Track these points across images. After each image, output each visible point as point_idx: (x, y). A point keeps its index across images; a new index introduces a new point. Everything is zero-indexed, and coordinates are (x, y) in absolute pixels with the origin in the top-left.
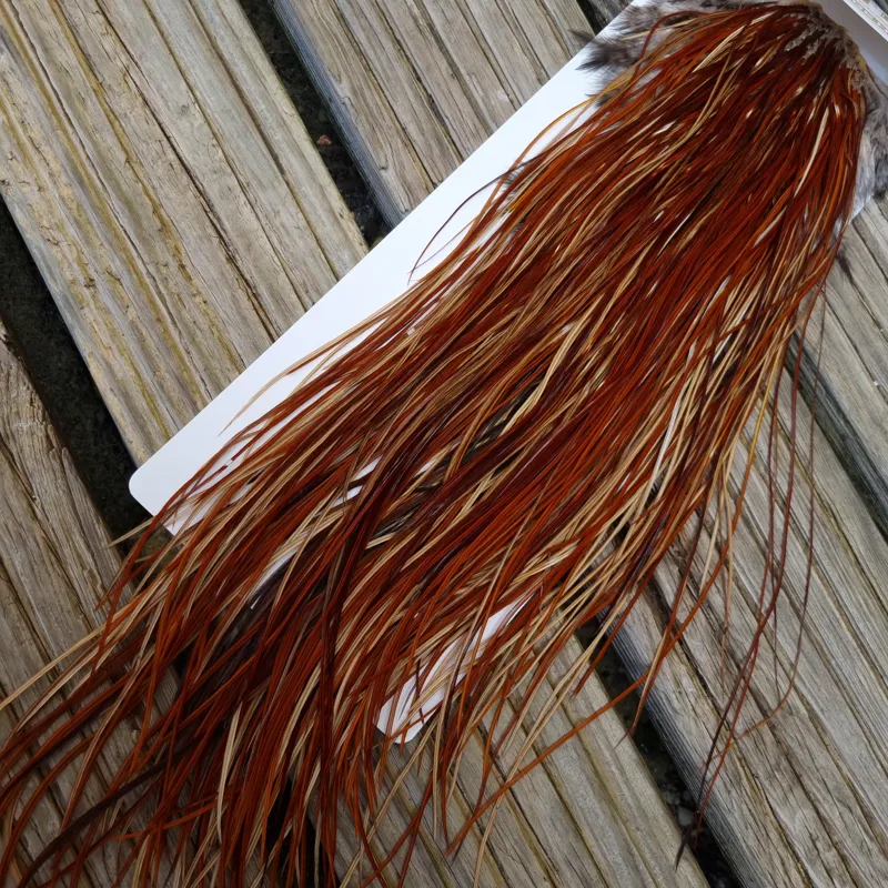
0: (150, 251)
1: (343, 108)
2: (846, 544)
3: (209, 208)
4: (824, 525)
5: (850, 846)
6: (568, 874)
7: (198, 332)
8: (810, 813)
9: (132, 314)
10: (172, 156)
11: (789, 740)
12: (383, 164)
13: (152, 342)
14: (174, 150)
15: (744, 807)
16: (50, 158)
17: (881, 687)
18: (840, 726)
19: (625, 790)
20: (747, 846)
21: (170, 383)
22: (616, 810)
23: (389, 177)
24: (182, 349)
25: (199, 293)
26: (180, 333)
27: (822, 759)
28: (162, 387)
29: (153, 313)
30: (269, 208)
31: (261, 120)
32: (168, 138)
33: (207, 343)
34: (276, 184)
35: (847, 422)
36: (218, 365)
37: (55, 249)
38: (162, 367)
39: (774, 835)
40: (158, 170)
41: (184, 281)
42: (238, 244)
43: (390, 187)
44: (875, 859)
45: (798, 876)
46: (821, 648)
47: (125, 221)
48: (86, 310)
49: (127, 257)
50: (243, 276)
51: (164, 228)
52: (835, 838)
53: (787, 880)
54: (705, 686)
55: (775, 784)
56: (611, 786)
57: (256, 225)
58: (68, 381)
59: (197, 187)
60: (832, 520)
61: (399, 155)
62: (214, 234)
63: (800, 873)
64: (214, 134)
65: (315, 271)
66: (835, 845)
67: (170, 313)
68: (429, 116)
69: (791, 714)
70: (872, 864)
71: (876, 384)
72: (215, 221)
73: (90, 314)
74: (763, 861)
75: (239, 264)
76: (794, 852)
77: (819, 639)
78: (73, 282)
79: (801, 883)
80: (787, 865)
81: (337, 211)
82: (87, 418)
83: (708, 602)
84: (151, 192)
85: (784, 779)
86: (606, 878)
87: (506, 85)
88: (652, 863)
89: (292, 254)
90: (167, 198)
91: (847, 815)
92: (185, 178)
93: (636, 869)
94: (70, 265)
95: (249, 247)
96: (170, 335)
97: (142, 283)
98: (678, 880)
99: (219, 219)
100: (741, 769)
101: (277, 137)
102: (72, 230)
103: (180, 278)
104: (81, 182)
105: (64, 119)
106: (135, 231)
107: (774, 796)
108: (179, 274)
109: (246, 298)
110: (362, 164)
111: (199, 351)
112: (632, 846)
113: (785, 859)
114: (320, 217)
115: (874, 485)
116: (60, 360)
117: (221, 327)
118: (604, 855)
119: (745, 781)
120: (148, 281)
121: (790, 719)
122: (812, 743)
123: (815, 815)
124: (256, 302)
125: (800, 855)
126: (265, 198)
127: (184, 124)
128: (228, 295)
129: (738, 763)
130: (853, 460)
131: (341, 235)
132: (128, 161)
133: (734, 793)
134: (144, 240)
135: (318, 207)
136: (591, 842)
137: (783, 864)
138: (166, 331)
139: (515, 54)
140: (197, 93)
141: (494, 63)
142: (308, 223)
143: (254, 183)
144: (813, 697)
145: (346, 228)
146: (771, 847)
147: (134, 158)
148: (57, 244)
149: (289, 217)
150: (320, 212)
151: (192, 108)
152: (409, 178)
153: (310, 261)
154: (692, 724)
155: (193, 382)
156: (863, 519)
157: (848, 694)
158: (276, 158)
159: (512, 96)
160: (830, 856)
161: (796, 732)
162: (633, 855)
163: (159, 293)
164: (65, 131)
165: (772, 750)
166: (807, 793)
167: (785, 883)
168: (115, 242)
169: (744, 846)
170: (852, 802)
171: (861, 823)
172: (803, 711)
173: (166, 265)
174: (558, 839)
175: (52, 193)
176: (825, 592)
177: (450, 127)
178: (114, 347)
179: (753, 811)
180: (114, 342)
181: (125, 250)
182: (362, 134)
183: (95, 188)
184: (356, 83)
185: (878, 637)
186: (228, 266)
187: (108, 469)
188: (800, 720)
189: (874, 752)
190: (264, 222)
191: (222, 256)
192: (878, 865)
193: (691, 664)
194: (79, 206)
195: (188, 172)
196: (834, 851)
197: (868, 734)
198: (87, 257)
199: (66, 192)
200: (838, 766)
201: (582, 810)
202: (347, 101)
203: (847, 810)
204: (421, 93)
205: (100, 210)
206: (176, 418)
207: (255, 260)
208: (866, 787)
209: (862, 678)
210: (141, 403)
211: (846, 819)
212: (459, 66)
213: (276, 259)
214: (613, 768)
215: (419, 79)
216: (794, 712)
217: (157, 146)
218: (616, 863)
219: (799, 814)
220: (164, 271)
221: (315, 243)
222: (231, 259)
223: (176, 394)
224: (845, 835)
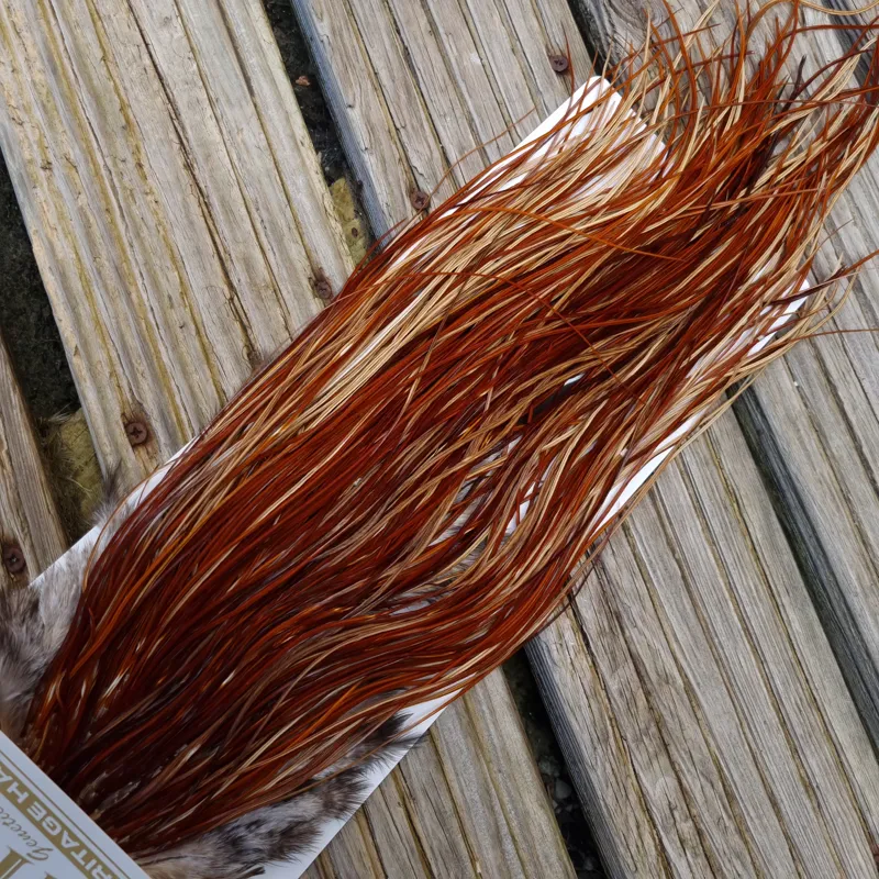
0: (111, 144)
1: (321, 45)
2: (745, 529)
3: (175, 115)
4: (726, 508)
5: (708, 821)
6: (423, 802)
7: (144, 228)
8: (673, 782)
9: (83, 200)
10: (147, 61)
11: (661, 707)
12: (351, 103)
13: (97, 231)
14: (151, 56)
15: (608, 765)
16: (29, 43)
17: (760, 671)
18: (713, 701)
19: (492, 730)
20: (606, 804)
21: (108, 271)
22: (481, 747)
23: (355, 116)
24: (125, 241)
25: (152, 193)
26: (127, 226)
27: (692, 731)
28: (99, 273)
29: (103, 202)
30: (234, 126)
31: (239, 42)
32: (147, 45)
33: (151, 240)
34: (244, 103)
35: (764, 416)
36: (158, 262)
37: (18, 129)
38: (104, 254)
39: (633, 797)
40: (131, 72)
41: (138, 179)
42: (198, 153)
43: (354, 125)
44: (730, 837)
45: (652, 843)
46: (707, 626)
47: (91, 114)
48: (38, 190)
49: (88, 147)
50: (198, 185)
51: (128, 126)
52: (694, 811)
53: (640, 844)
54: (588, 645)
55: (642, 746)
56: (480, 725)
57: (218, 138)
58: (19, 273)
59: (167, 95)
60: (735, 505)
61: (367, 96)
62: (177, 141)
63: (654, 839)
64: (192, 49)
65: (269, 190)
66: (693, 817)
67: (120, 207)
68: (401, 63)
69: (667, 683)
70: (727, 842)
71: (796, 384)
72: (179, 129)
73: (42, 193)
74: (619, 820)
75: (196, 172)
76: (652, 818)
77: (705, 615)
78: (31, 162)
79: (653, 849)
80: (642, 829)
81: (299, 138)
82: (33, 311)
83: (603, 563)
84: (122, 93)
85: (651, 745)
86: (461, 814)
87: (481, 51)
88: (509, 807)
89: (248, 171)
90: (136, 99)
91: (708, 788)
92: (156, 84)
93: (492, 808)
94: (30, 145)
95: (208, 157)
96: (116, 226)
97: (97, 173)
98: (532, 827)
99: (183, 128)
100: (610, 728)
101: (252, 61)
102: (38, 114)
103: (135, 175)
104: (54, 71)
105: (49, 11)
106: (99, 124)
107: (640, 758)
108: (136, 171)
109: (196, 205)
110: (333, 103)
111: (142, 244)
112: (491, 785)
113: (641, 823)
114: (281, 141)
115: (782, 482)
116: (16, 252)
117: (168, 227)
118: (462, 791)
119: (612, 740)
120: (104, 172)
121: (666, 688)
122: (684, 715)
123: (677, 783)
124: (206, 210)
125: (657, 822)
126: (231, 115)
127: (165, 34)
128: (180, 199)
129: (608, 722)
130: (766, 456)
131: (299, 161)
132: (104, 59)
133: (599, 750)
134: (106, 134)
135: (281, 132)
136: (451, 776)
137: (638, 827)
138: (113, 222)
139: (494, 23)
140: (182, 9)
141: (472, 27)
142: (269, 145)
143: (222, 100)
144: (691, 670)
145: (304, 155)
146: (629, 809)
147: (111, 58)
148: (21, 124)
149: (251, 135)
150: (282, 135)
151: (174, 20)
152: (374, 119)
153: (265, 180)
154: (569, 676)
155: (131, 274)
156: (764, 508)
157: (726, 673)
158: (248, 81)
159: (485, 61)
160: (686, 828)
161: (670, 701)
162: (490, 795)
163: (113, 187)
164: (48, 23)
165: (643, 715)
166: (672, 763)
167: (637, 846)
168: (78, 131)
169: (602, 803)
170: (715, 778)
171: (721, 799)
172: (680, 681)
173: (124, 161)
174: (419, 767)
175: (25, 76)
176: (717, 571)
177: (420, 79)
178: (59, 228)
179: (616, 771)
180: (60, 223)
181: (87, 140)
182: (335, 71)
183: (67, 78)
184: (337, 24)
185: (764, 623)
186: (184, 172)
187: (44, 361)
188: (676, 689)
189: (744, 733)
190: (226, 137)
191: (180, 161)
192: (733, 844)
193: (577, 621)
194: (49, 93)
195: (161, 79)
196: (690, 823)
197: (741, 715)
198: (48, 141)
199: (39, 77)
200: (706, 741)
201: (447, 743)
202: (325, 38)
203: (709, 785)
204: (398, 43)
205: (69, 99)
206: (109, 306)
207: (211, 170)
208: (731, 765)
209: (742, 660)
210: (77, 285)
211: (707, 793)
212: (438, 24)
213: (232, 172)
214: (484, 708)
215: (398, 32)
216: (670, 681)
217: (134, 50)
218: (472, 800)
219: (661, 780)
220: (121, 166)
221: (272, 165)
222: (189, 167)
223: (113, 282)
224: (703, 809)
